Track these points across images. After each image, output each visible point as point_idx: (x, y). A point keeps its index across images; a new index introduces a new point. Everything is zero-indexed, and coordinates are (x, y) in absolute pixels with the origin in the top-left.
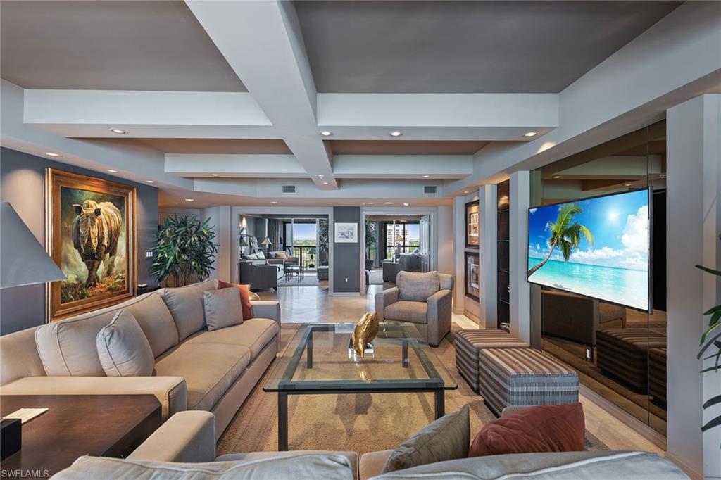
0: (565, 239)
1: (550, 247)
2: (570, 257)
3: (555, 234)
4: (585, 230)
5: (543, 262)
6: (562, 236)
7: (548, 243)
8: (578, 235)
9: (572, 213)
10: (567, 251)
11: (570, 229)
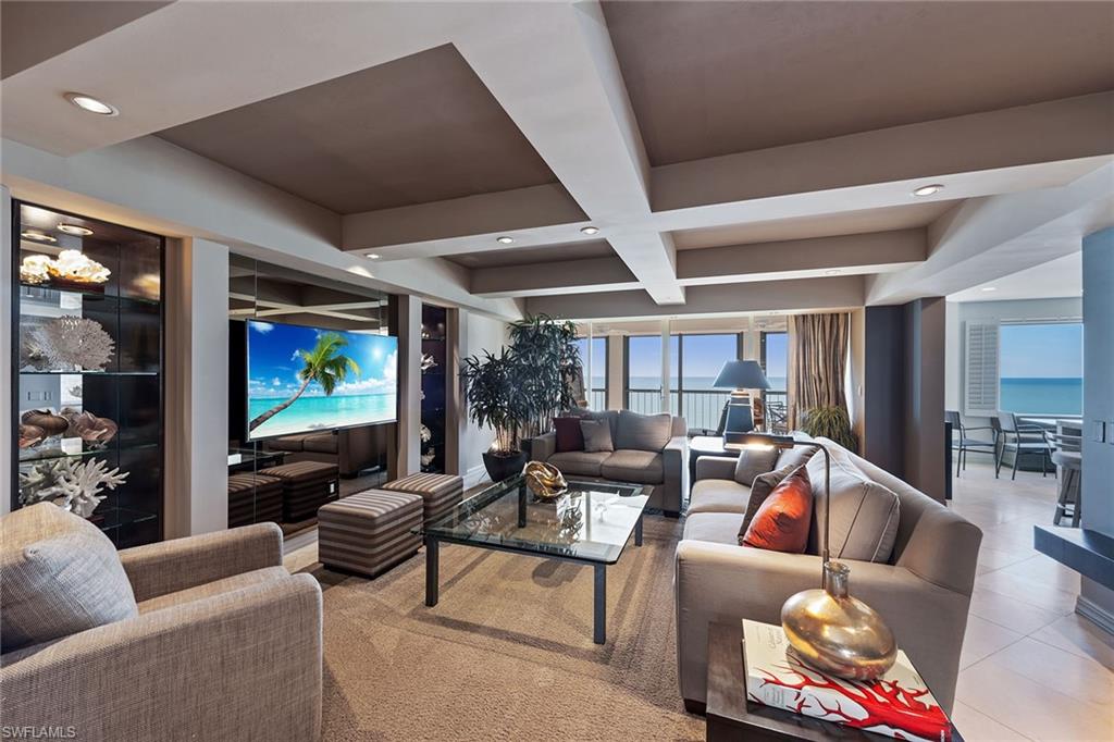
0: (328, 371)
1: (302, 382)
2: (334, 391)
3: (310, 365)
4: (351, 363)
5: (287, 402)
6: (323, 368)
7: (298, 376)
8: (344, 368)
9: (337, 344)
10: (329, 384)
11: (333, 361)
